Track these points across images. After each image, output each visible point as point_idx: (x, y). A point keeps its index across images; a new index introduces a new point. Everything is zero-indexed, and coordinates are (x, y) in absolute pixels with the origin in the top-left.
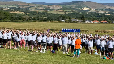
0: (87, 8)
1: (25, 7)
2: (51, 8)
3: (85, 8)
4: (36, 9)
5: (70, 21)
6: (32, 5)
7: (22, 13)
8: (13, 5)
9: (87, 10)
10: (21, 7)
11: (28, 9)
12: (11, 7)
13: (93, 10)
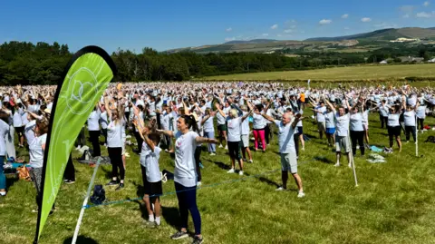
0: (405, 39)
1: (297, 48)
2: (340, 44)
3: (401, 40)
4: (316, 48)
5: (398, 62)
6: (307, 43)
7: (295, 56)
8: (276, 46)
9: (405, 42)
10: (291, 48)
11: (302, 49)
12: (275, 49)
13: (418, 41)
